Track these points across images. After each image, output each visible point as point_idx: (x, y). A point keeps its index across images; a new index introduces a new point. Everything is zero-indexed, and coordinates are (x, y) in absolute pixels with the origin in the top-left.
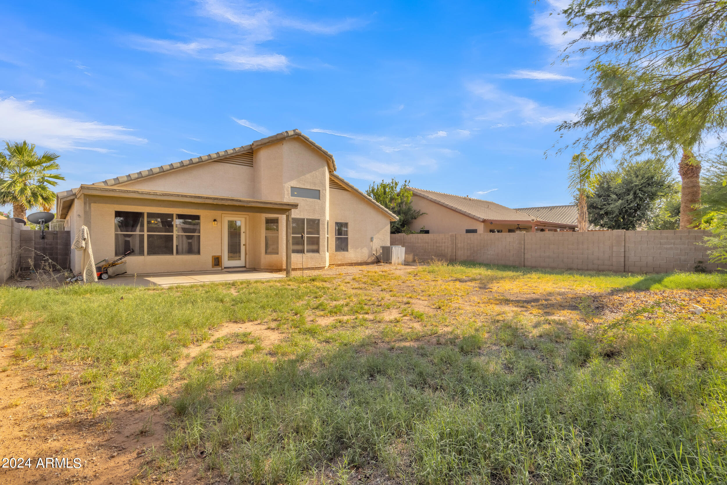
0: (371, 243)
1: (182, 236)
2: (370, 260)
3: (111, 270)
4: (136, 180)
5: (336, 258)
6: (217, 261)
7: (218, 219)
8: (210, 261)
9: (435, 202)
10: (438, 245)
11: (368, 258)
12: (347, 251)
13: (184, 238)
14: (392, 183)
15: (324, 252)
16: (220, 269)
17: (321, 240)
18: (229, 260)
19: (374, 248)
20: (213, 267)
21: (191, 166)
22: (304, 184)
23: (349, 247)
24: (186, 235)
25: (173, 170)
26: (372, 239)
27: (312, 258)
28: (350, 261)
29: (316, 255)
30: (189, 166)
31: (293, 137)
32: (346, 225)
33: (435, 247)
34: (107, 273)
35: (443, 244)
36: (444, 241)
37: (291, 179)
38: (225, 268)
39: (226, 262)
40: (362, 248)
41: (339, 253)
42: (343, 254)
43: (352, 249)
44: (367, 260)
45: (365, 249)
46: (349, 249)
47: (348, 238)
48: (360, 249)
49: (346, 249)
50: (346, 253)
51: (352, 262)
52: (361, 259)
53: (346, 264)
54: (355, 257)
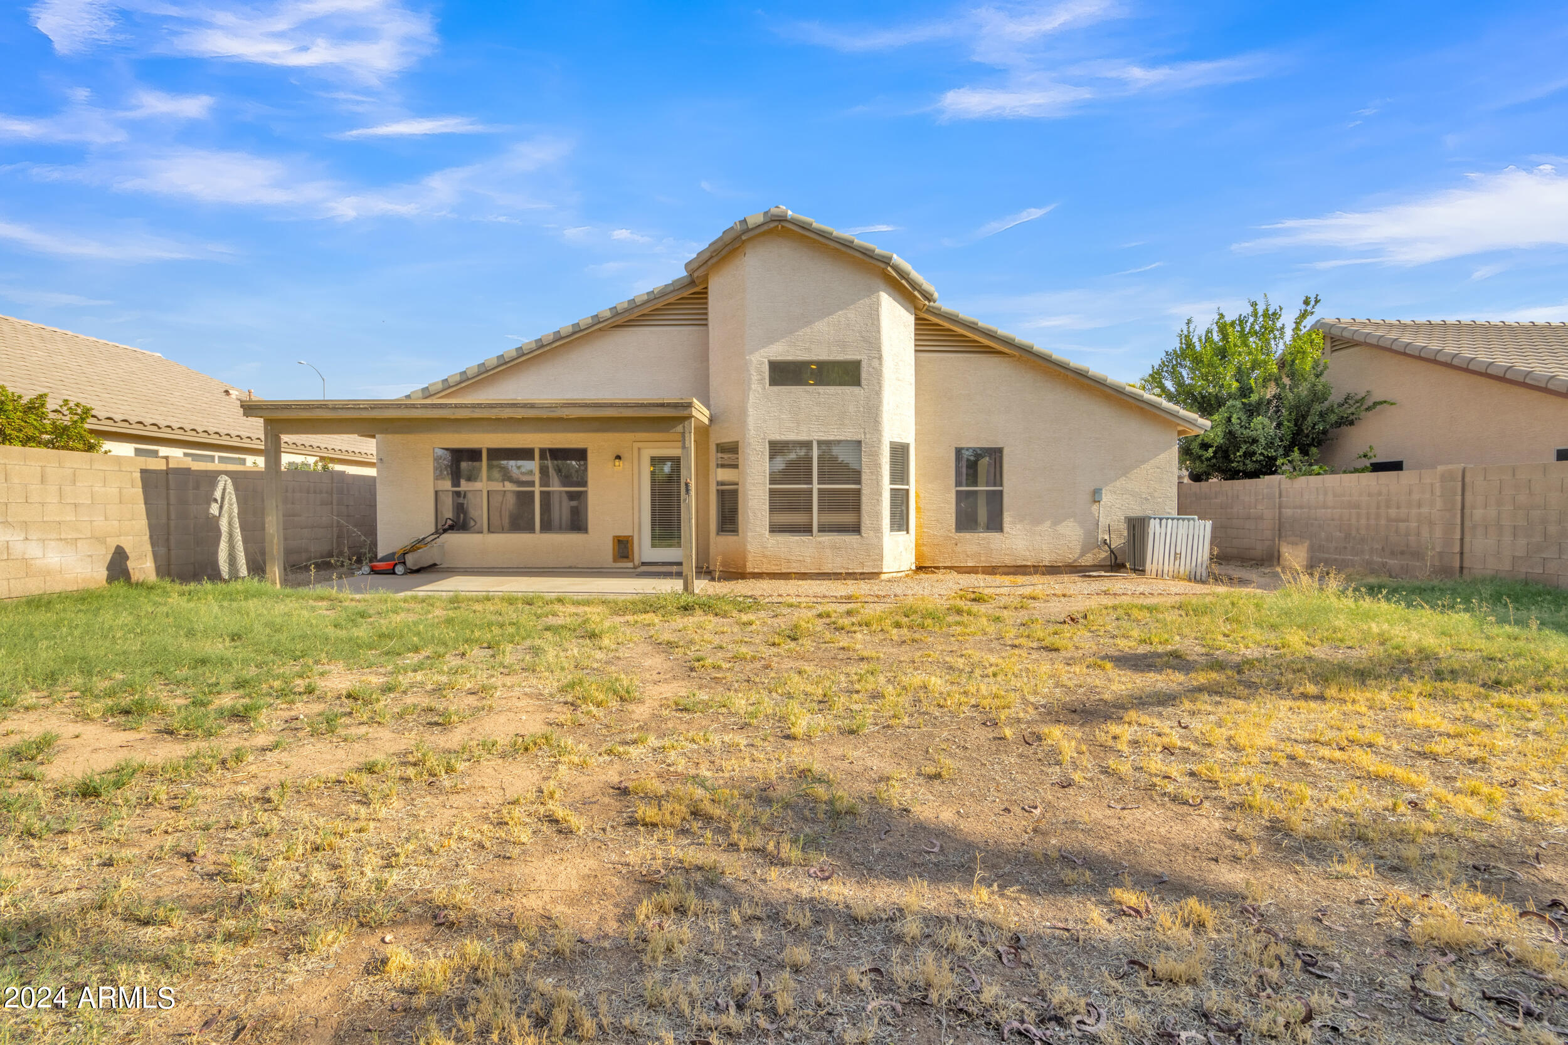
0: (1095, 507)
1: (561, 492)
2: (1088, 560)
3: (410, 559)
4: (459, 387)
5: (959, 549)
6: (623, 547)
7: (625, 455)
8: (608, 549)
9: (1420, 358)
10: (1393, 512)
11: (1082, 554)
12: (1000, 528)
13: (565, 498)
14: (1255, 314)
15: (878, 530)
16: (630, 565)
17: (865, 499)
18: (653, 546)
19: (1103, 522)
20: (615, 561)
21: (558, 344)
22: (809, 350)
23: (1007, 518)
24: (567, 492)
25: (524, 358)
26: (1095, 496)
27: (835, 547)
28: (1008, 561)
29: (850, 539)
30: (554, 345)
31: (765, 228)
32: (996, 454)
33: (1383, 522)
34: (404, 563)
35: (1414, 511)
36: (1416, 496)
37: (771, 340)
38: (644, 564)
39: (646, 550)
40: (1056, 523)
41: (968, 536)
42: (984, 539)
43: (1018, 526)
44: (1079, 558)
45: (1071, 524)
46: (1006, 526)
47: (1001, 492)
48: (1048, 523)
49: (995, 524)
50: (994, 536)
51: (1019, 563)
52: (1054, 557)
53: (994, 567)
54: (1031, 548)
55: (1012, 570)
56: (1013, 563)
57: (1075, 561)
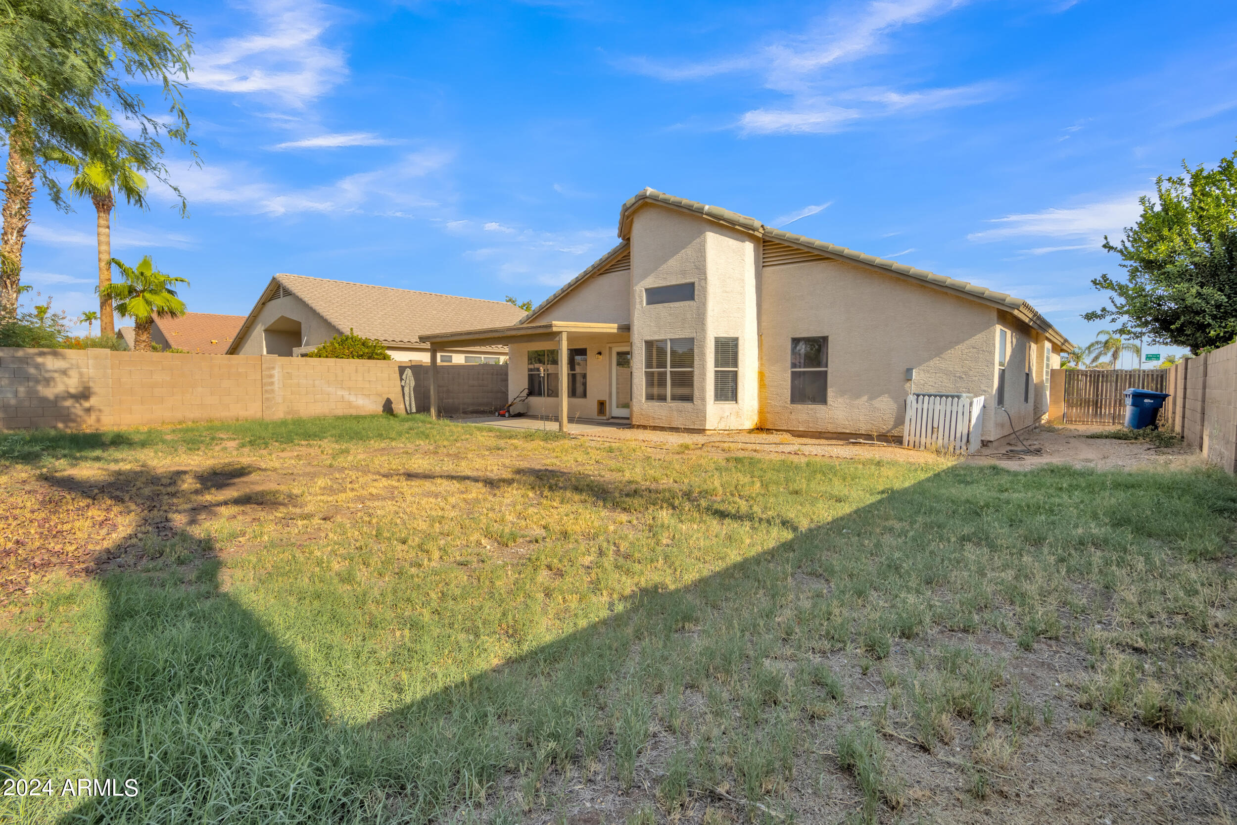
0: (907, 384)
5: (793, 417)
6: (602, 407)
7: (603, 352)
8: (595, 407)
12: (823, 400)
16: (605, 418)
18: (617, 407)
20: (598, 415)
22: (666, 279)
23: (831, 393)
28: (831, 428)
32: (825, 342)
38: (612, 418)
39: (614, 410)
40: (871, 398)
41: (799, 406)
42: (812, 410)
43: (840, 400)
44: (892, 429)
45: (885, 400)
46: (830, 400)
47: (826, 372)
48: (865, 398)
49: (821, 398)
50: (819, 408)
51: (840, 430)
52: (869, 427)
53: (820, 432)
54: (849, 418)
55: (835, 436)
56: (835, 430)
57: (888, 431)
